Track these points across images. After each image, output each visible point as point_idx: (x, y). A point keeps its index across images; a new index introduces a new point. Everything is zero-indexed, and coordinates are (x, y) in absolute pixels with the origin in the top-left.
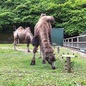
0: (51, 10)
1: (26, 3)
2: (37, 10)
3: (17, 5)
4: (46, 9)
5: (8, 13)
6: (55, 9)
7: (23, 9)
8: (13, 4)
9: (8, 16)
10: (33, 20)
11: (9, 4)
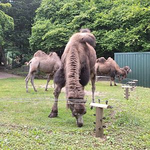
0: (133, 18)
1: (89, 11)
2: (107, 21)
3: (74, 15)
4: (124, 19)
5: (60, 29)
6: (141, 16)
7: (83, 22)
8: (69, 15)
9: (61, 34)
10: (99, 39)
11: (62, 15)
